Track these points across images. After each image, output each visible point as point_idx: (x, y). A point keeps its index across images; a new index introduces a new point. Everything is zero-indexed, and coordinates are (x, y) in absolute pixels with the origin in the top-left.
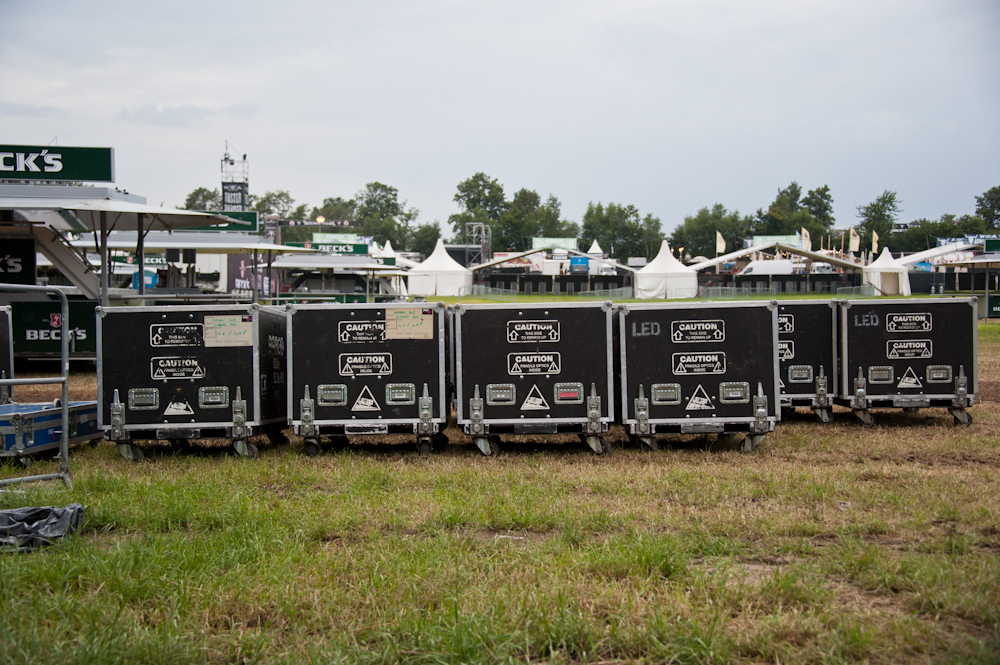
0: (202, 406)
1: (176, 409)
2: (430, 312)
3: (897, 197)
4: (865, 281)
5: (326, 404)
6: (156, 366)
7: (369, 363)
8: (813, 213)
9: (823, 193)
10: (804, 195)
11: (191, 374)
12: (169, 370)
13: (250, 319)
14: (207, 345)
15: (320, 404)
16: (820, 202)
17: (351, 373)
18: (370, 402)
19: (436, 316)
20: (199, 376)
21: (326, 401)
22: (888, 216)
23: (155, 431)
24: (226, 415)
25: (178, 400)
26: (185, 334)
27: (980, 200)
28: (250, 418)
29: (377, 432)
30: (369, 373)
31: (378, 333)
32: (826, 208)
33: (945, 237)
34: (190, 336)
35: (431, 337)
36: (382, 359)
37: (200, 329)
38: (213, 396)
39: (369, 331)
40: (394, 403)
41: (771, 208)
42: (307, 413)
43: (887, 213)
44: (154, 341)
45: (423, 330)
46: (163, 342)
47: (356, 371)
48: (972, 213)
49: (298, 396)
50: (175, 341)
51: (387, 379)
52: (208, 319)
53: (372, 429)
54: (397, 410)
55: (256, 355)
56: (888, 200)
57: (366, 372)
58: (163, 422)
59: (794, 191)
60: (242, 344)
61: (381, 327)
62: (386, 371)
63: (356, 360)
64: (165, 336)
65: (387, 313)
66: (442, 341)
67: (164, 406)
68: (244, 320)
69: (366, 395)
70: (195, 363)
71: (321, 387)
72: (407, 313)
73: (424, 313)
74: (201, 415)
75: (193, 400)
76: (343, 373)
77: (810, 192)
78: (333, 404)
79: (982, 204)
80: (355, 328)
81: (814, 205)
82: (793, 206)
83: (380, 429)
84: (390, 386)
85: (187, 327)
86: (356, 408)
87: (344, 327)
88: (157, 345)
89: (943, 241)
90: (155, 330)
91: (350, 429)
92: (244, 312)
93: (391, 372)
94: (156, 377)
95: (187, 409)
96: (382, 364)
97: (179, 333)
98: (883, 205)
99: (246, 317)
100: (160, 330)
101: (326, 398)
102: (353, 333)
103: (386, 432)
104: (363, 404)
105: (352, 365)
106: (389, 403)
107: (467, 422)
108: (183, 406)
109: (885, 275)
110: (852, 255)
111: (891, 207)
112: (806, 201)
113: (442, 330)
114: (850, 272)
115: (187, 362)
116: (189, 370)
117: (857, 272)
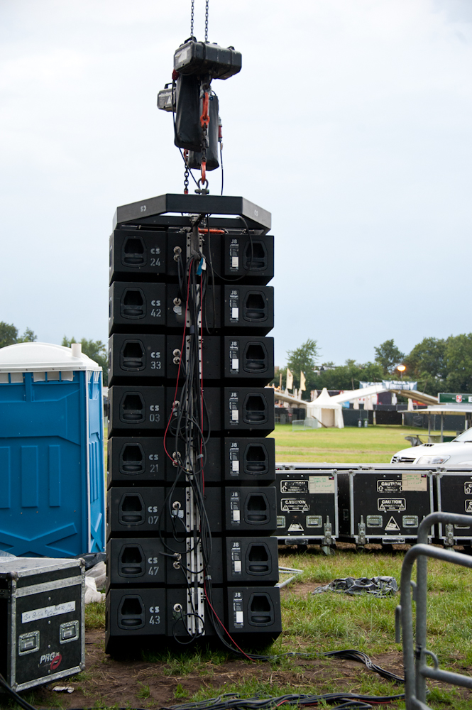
0: (308, 526)
1: (294, 528)
2: (425, 476)
3: (317, 345)
4: (308, 415)
5: (371, 526)
6: (284, 504)
7: (393, 504)
11: (302, 508)
12: (290, 506)
13: (333, 479)
14: (310, 492)
15: (368, 526)
17: (384, 509)
18: (394, 526)
19: (428, 478)
20: (306, 510)
21: (371, 525)
22: (311, 360)
23: (284, 540)
24: (321, 531)
25: (295, 523)
26: (299, 486)
27: (378, 350)
28: (334, 533)
29: (399, 542)
30: (394, 509)
31: (398, 487)
34: (302, 487)
35: (426, 490)
36: (400, 502)
37: (307, 483)
38: (313, 521)
39: (393, 486)
40: (407, 526)
42: (362, 531)
43: (310, 357)
44: (283, 490)
45: (421, 486)
46: (287, 490)
47: (387, 508)
48: (373, 361)
49: (357, 521)
50: (294, 490)
51: (403, 513)
52: (311, 478)
53: (397, 541)
54: (408, 530)
55: (336, 498)
56: (311, 347)
57: (392, 509)
58: (287, 535)
60: (329, 492)
61: (400, 484)
62: (402, 509)
63: (386, 502)
64: (288, 487)
65: (403, 476)
66: (431, 492)
67: (288, 526)
68: (330, 479)
69: (392, 522)
70: (304, 502)
71: (369, 517)
72: (413, 477)
73: (422, 477)
74: (307, 532)
75: (303, 523)
76: (380, 509)
78: (375, 526)
79: (379, 354)
80: (386, 484)
83: (401, 541)
84: (405, 517)
85: (300, 482)
86: (387, 529)
87: (380, 483)
88: (284, 492)
89: (364, 384)
90: (283, 483)
91: (385, 541)
92: (330, 475)
93: (405, 509)
94: (283, 510)
95: (300, 528)
96: (400, 504)
97: (296, 485)
98: (307, 351)
99: (331, 477)
100: (286, 484)
101: (372, 523)
102: (385, 487)
103: (404, 542)
104: (391, 527)
105: (384, 504)
106: (404, 526)
107: (444, 538)
108: (298, 526)
111: (313, 353)
113: (431, 486)
114: (295, 406)
115: (300, 502)
116: (301, 506)
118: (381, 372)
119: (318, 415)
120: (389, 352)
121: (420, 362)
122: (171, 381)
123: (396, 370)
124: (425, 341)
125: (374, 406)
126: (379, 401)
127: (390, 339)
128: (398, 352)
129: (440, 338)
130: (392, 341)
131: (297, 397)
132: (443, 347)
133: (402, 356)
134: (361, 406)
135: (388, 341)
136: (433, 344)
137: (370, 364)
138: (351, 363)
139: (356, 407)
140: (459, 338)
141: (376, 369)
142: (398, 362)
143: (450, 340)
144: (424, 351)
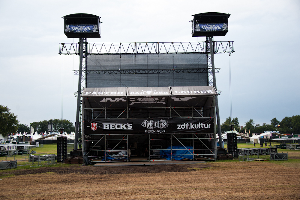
3: (253, 120)
4: (251, 141)
8: (234, 124)
9: (236, 119)
10: (232, 120)
16: (236, 121)
22: (252, 125)
27: (271, 121)
32: (237, 122)
33: (266, 131)
41: (225, 123)
48: (270, 124)
59: (230, 119)
77: (233, 119)
79: (272, 122)
81: (234, 122)
82: (230, 122)
89: (265, 132)
98: (250, 122)
109: (255, 139)
110: (245, 134)
111: (252, 123)
112: (232, 121)
114: (247, 138)
117: (249, 139)
118: (273, 127)
119: (253, 140)
120: (275, 121)
121: (284, 124)
122: (231, 143)
123: (277, 126)
124: (285, 118)
125: (271, 137)
126: (272, 135)
127: (275, 118)
128: (278, 121)
129: (290, 117)
130: (276, 118)
131: (248, 136)
132: (291, 119)
133: (279, 122)
134: (267, 137)
135: (274, 118)
136: (288, 118)
137: (269, 125)
138: (264, 124)
139: (265, 138)
140: (295, 117)
141: (271, 126)
142: (278, 124)
143: (293, 117)
144: (285, 121)
